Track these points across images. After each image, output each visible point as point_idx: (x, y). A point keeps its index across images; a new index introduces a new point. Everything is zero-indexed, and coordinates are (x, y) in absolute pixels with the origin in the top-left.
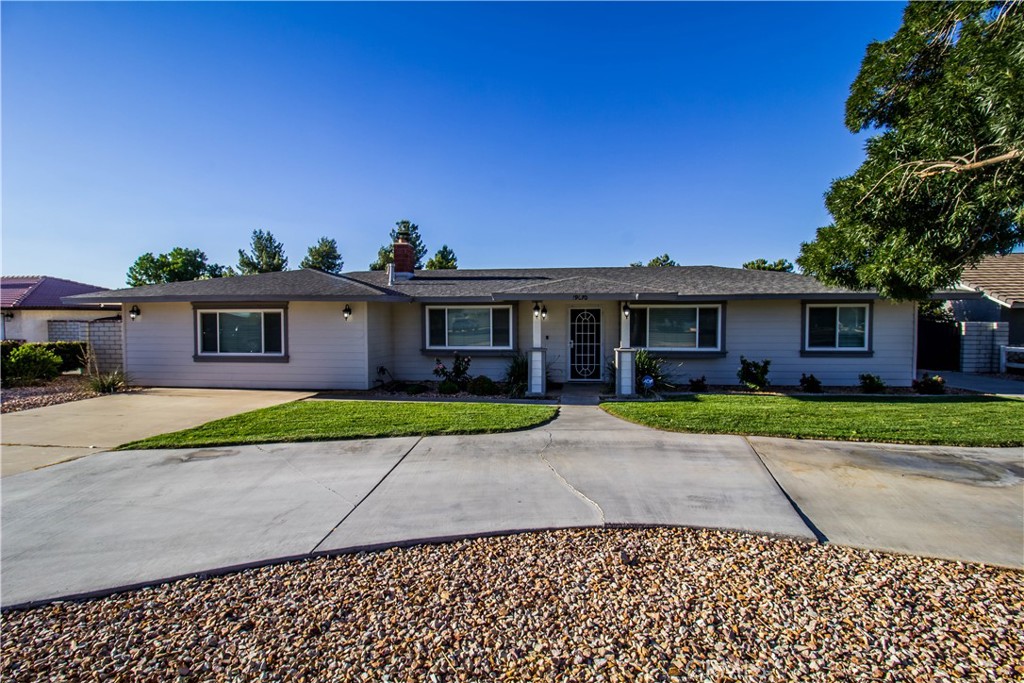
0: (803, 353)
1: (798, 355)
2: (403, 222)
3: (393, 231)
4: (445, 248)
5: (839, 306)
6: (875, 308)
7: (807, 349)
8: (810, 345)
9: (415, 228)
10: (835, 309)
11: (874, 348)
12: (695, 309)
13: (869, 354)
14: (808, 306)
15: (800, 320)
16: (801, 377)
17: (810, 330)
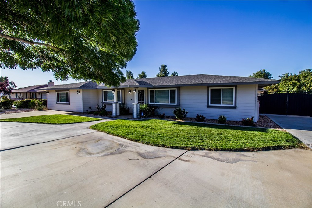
0: (208, 107)
1: (206, 107)
2: (163, 65)
3: (160, 68)
4: (175, 72)
5: (222, 88)
6: (238, 89)
7: (210, 105)
8: (211, 103)
9: (166, 66)
10: (221, 89)
11: (237, 105)
12: (169, 90)
13: (235, 107)
14: (210, 88)
15: (207, 94)
16: (197, 115)
17: (211, 98)
